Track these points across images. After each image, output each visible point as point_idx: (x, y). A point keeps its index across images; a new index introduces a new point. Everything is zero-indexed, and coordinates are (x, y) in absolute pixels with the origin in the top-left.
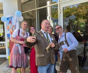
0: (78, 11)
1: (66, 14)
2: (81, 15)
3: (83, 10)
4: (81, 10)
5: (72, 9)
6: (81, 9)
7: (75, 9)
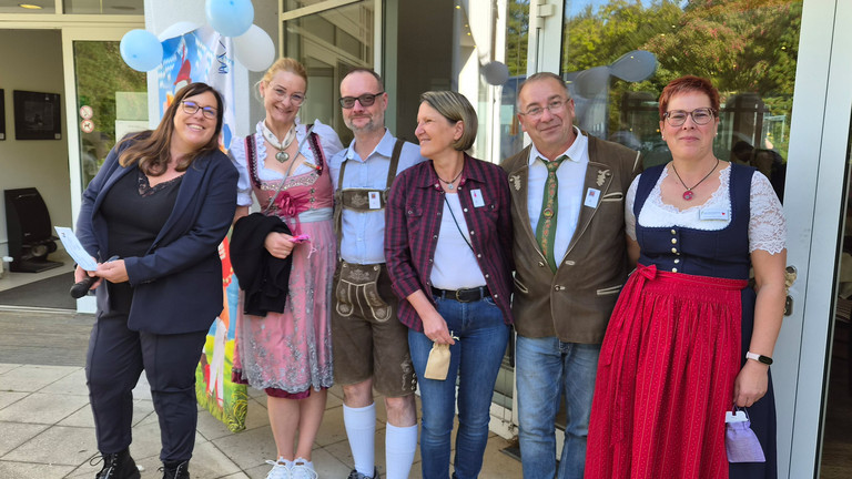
0: (689, 33)
1: (604, 51)
2: (711, 59)
3: (722, 28)
4: (709, 28)
5: (648, 15)
6: (710, 19)
7: (670, 17)
